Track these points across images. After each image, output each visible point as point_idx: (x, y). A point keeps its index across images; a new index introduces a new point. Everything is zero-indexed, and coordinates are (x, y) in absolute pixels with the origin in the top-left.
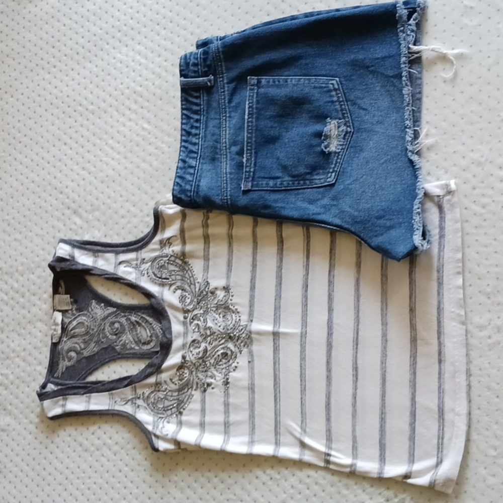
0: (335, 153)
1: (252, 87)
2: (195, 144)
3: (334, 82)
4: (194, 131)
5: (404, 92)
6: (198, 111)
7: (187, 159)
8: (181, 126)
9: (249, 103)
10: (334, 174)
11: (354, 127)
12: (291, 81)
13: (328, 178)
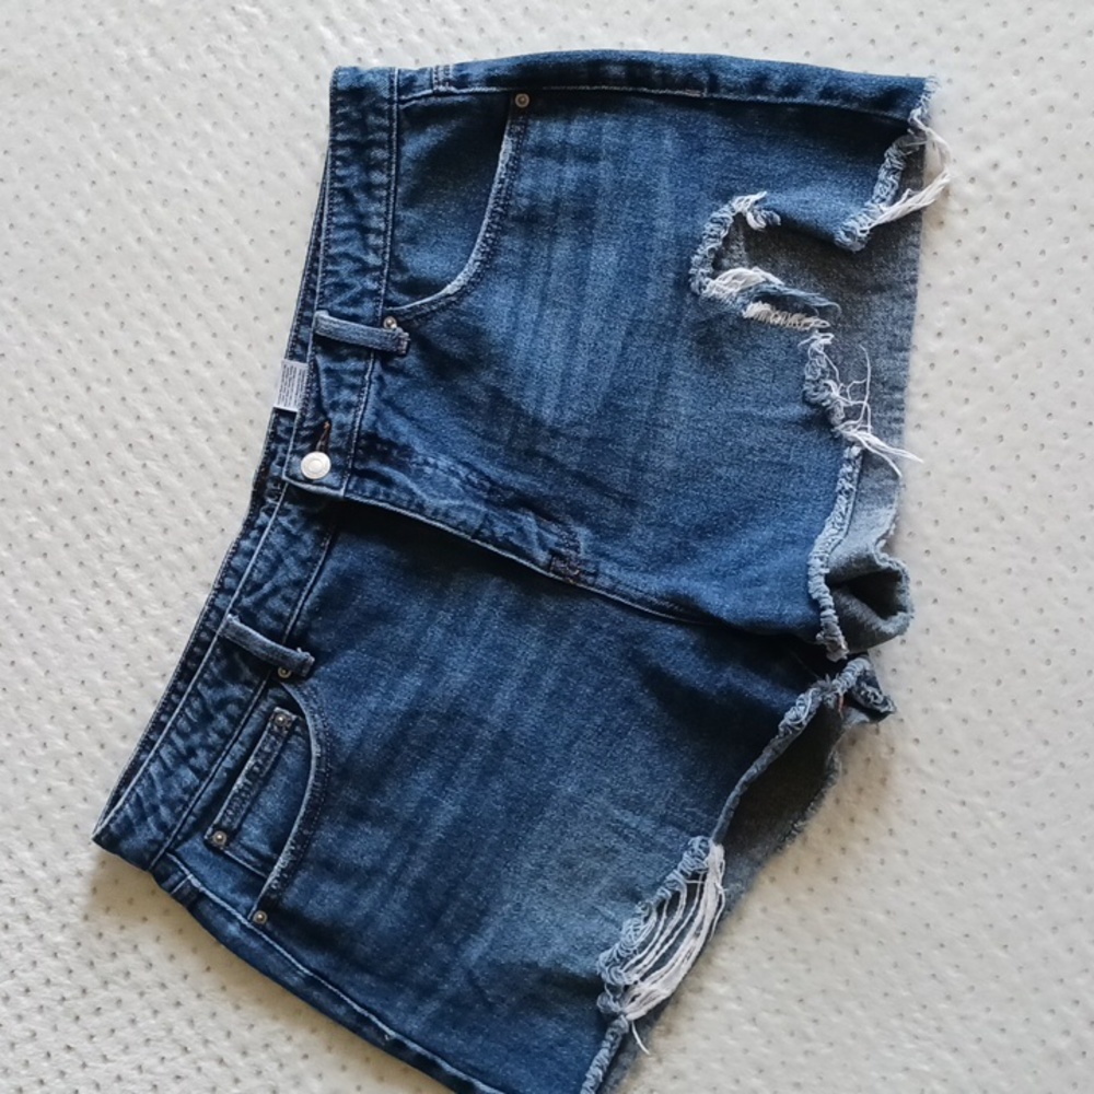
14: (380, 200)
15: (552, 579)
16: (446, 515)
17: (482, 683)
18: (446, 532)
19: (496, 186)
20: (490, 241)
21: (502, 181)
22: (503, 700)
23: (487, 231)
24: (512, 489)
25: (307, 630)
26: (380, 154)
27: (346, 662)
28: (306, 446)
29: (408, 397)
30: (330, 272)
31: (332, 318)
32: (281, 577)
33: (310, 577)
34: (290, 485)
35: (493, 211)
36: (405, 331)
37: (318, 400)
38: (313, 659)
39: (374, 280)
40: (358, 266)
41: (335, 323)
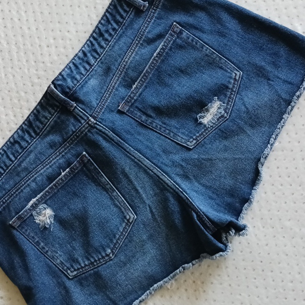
0: (205, 126)
1: (173, 34)
2: (102, 47)
3: (238, 73)
4: (106, 36)
5: (284, 116)
6: (119, 22)
7: (89, 55)
8: (98, 24)
9: (164, 45)
10: (195, 141)
11: (230, 115)
12: (206, 50)
13: (188, 141)
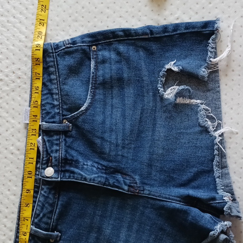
14: (55, 84)
15: (130, 194)
16: (94, 180)
17: (115, 232)
18: (95, 185)
19: (92, 75)
20: (93, 92)
21: (93, 73)
22: (123, 236)
23: (91, 89)
24: (113, 168)
25: (57, 225)
26: (52, 69)
27: (71, 234)
28: (45, 166)
29: (75, 144)
30: (44, 109)
31: (46, 124)
32: (45, 211)
33: (54, 208)
34: (42, 179)
35: (92, 83)
36: (70, 123)
37: (47, 151)
38: (60, 234)
39: (58, 109)
40: (52, 106)
41: (48, 125)
